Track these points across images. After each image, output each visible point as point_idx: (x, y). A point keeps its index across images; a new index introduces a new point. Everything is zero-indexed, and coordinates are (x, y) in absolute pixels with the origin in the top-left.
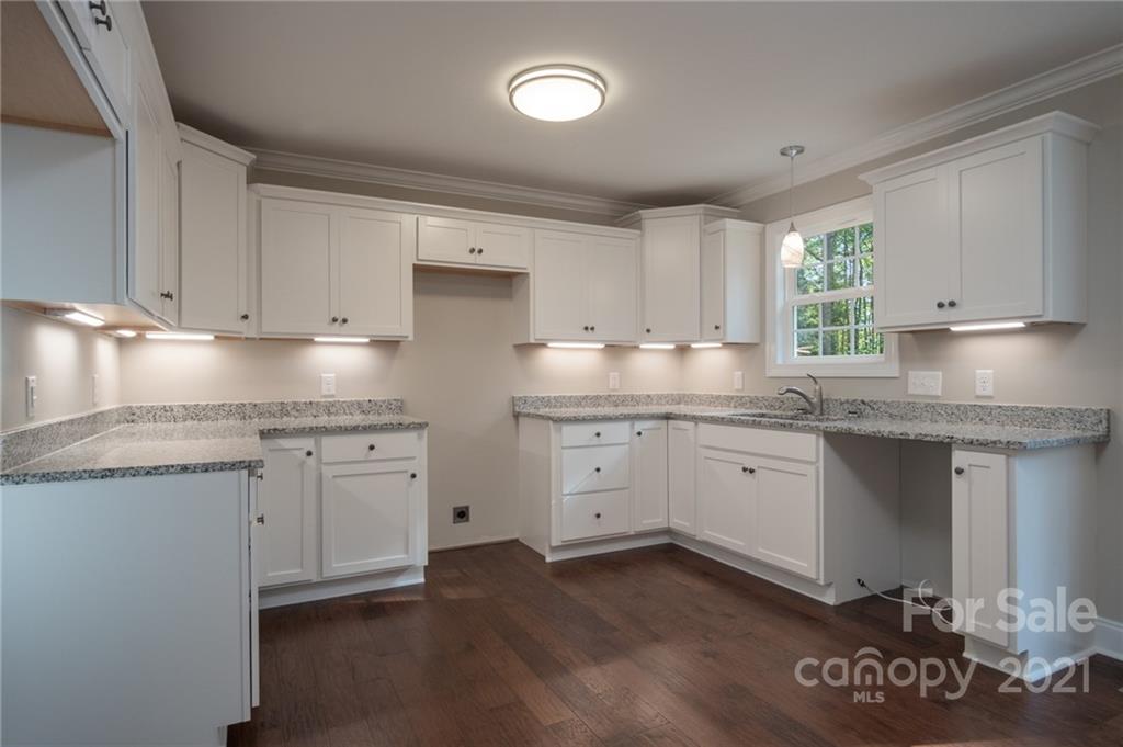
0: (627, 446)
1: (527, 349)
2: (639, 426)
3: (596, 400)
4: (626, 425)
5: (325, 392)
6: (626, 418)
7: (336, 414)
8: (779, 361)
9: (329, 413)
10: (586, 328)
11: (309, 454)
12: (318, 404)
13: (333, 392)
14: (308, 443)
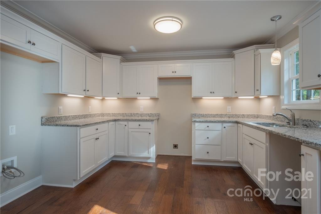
0: (220, 131)
1: (196, 99)
2: (225, 125)
3: (221, 116)
4: (220, 124)
5: (141, 111)
6: (219, 122)
7: (143, 116)
8: (286, 102)
9: (141, 116)
10: (211, 92)
11: (125, 125)
12: (139, 114)
13: (143, 111)
14: (126, 123)
